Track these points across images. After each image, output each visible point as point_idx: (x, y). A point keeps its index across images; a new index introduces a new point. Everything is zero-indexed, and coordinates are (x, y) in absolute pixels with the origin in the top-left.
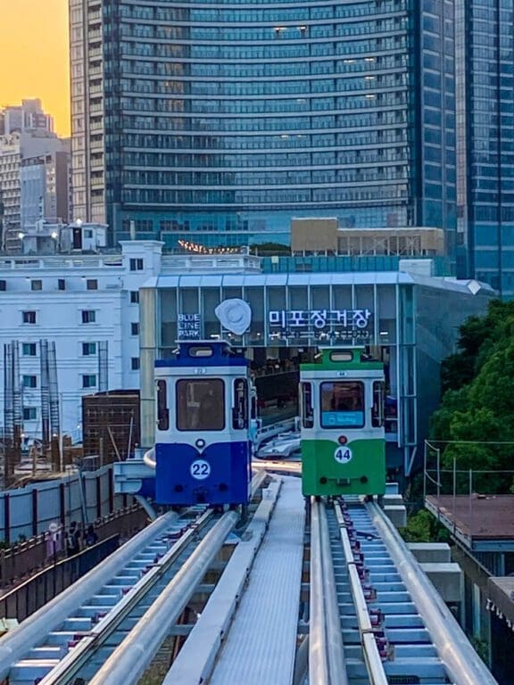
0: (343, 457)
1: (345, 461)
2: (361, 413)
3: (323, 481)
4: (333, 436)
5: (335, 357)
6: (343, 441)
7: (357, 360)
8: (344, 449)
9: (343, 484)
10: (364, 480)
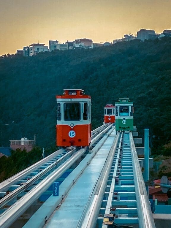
0: (124, 122)
1: (124, 123)
2: (128, 113)
3: (120, 128)
4: (122, 118)
5: (123, 101)
6: (124, 119)
7: (127, 102)
8: (124, 121)
9: (124, 128)
10: (129, 127)
